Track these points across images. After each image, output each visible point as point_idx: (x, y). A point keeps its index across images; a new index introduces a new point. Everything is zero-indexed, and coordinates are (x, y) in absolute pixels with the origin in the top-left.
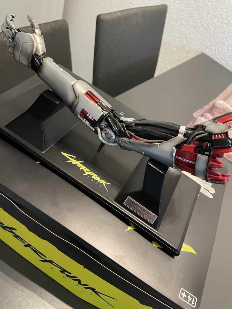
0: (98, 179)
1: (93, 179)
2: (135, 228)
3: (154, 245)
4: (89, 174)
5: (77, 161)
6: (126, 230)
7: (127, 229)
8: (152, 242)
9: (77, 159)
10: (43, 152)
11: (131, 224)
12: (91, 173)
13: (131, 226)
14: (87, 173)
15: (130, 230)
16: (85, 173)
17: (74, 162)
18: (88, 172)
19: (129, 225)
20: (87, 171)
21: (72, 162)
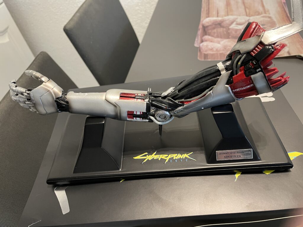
0: (179, 156)
1: (176, 159)
2: (241, 172)
3: (267, 174)
4: (169, 158)
5: (151, 155)
6: (236, 180)
7: (236, 178)
8: (263, 172)
9: (150, 153)
10: (120, 170)
11: (235, 171)
12: (170, 156)
13: (237, 173)
14: (168, 159)
15: (239, 176)
16: (166, 160)
17: (150, 157)
18: (168, 157)
19: (235, 173)
20: (166, 157)
21: (148, 160)
